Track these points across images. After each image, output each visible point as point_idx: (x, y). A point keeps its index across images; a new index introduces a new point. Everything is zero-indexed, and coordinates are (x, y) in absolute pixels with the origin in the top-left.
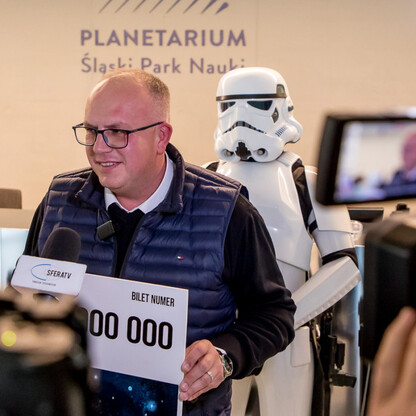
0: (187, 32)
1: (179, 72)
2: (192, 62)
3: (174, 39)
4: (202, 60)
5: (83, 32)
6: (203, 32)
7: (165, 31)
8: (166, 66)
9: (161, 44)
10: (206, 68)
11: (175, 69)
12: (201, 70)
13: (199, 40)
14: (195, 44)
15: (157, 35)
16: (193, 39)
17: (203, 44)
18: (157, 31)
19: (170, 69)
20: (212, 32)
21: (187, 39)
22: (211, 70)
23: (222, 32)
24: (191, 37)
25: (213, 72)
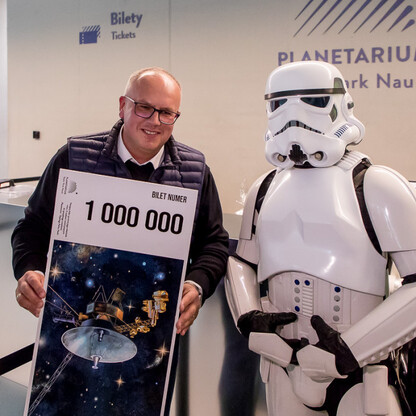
0: (374, 50)
1: (366, 87)
2: (379, 78)
3: (362, 57)
4: (389, 75)
5: (280, 54)
6: (390, 49)
7: (353, 50)
8: (354, 82)
9: (349, 62)
10: (392, 83)
11: (363, 84)
12: (388, 85)
13: (385, 57)
14: (381, 61)
15: (346, 53)
16: (379, 56)
17: (390, 60)
18: (345, 50)
19: (357, 84)
20: (398, 48)
21: (374, 56)
22: (398, 84)
23: (408, 48)
24: (377, 53)
25: (399, 86)
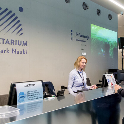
0: (11, 40)
2: (13, 50)
3: (7, 42)
4: (16, 49)
6: (16, 41)
7: (5, 39)
8: (5, 51)
9: (3, 43)
10: (16, 52)
11: (8, 52)
13: (15, 43)
15: (2, 40)
16: (13, 43)
18: (2, 39)
19: (6, 52)
20: (18, 41)
21: (11, 42)
22: (18, 52)
23: (21, 41)
25: (19, 53)
